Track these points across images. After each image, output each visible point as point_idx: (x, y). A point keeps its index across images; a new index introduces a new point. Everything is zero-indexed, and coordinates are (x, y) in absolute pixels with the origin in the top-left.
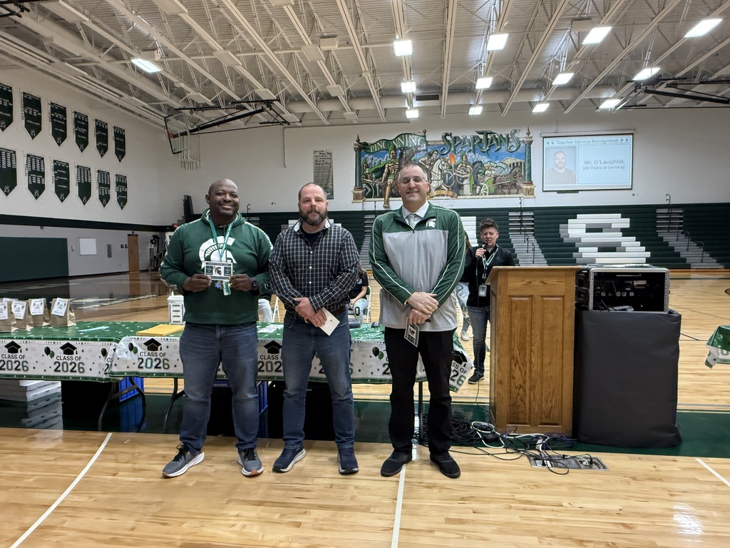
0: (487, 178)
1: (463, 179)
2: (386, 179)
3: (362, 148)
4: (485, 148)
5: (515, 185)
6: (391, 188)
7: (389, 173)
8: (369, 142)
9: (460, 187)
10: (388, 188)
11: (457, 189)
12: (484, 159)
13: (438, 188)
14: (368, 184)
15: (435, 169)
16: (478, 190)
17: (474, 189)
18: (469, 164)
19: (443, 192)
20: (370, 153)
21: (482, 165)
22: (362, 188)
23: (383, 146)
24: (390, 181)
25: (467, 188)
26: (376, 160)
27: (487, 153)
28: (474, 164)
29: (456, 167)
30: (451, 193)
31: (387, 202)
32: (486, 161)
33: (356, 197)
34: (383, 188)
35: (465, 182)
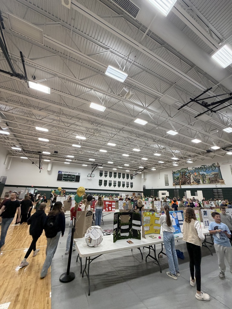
0: (207, 179)
1: (200, 179)
2: (180, 180)
3: (174, 173)
4: (205, 170)
5: (217, 180)
6: (181, 183)
7: (180, 179)
8: (175, 171)
9: (199, 182)
10: (180, 183)
11: (198, 182)
12: (205, 173)
13: (193, 182)
14: (176, 182)
15: (191, 177)
16: (205, 182)
17: (203, 182)
18: (201, 175)
19: (195, 183)
20: (175, 174)
21: (205, 175)
22: (174, 183)
23: (178, 172)
24: (181, 181)
25: (201, 182)
26: (177, 176)
27: (205, 171)
28: (202, 175)
29: (197, 176)
30: (197, 183)
31: (180, 186)
32: (206, 173)
33: (174, 185)
34: (179, 182)
35: (200, 180)
